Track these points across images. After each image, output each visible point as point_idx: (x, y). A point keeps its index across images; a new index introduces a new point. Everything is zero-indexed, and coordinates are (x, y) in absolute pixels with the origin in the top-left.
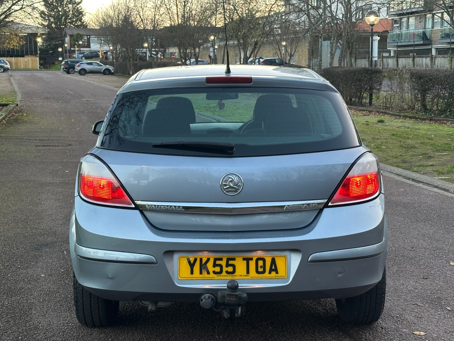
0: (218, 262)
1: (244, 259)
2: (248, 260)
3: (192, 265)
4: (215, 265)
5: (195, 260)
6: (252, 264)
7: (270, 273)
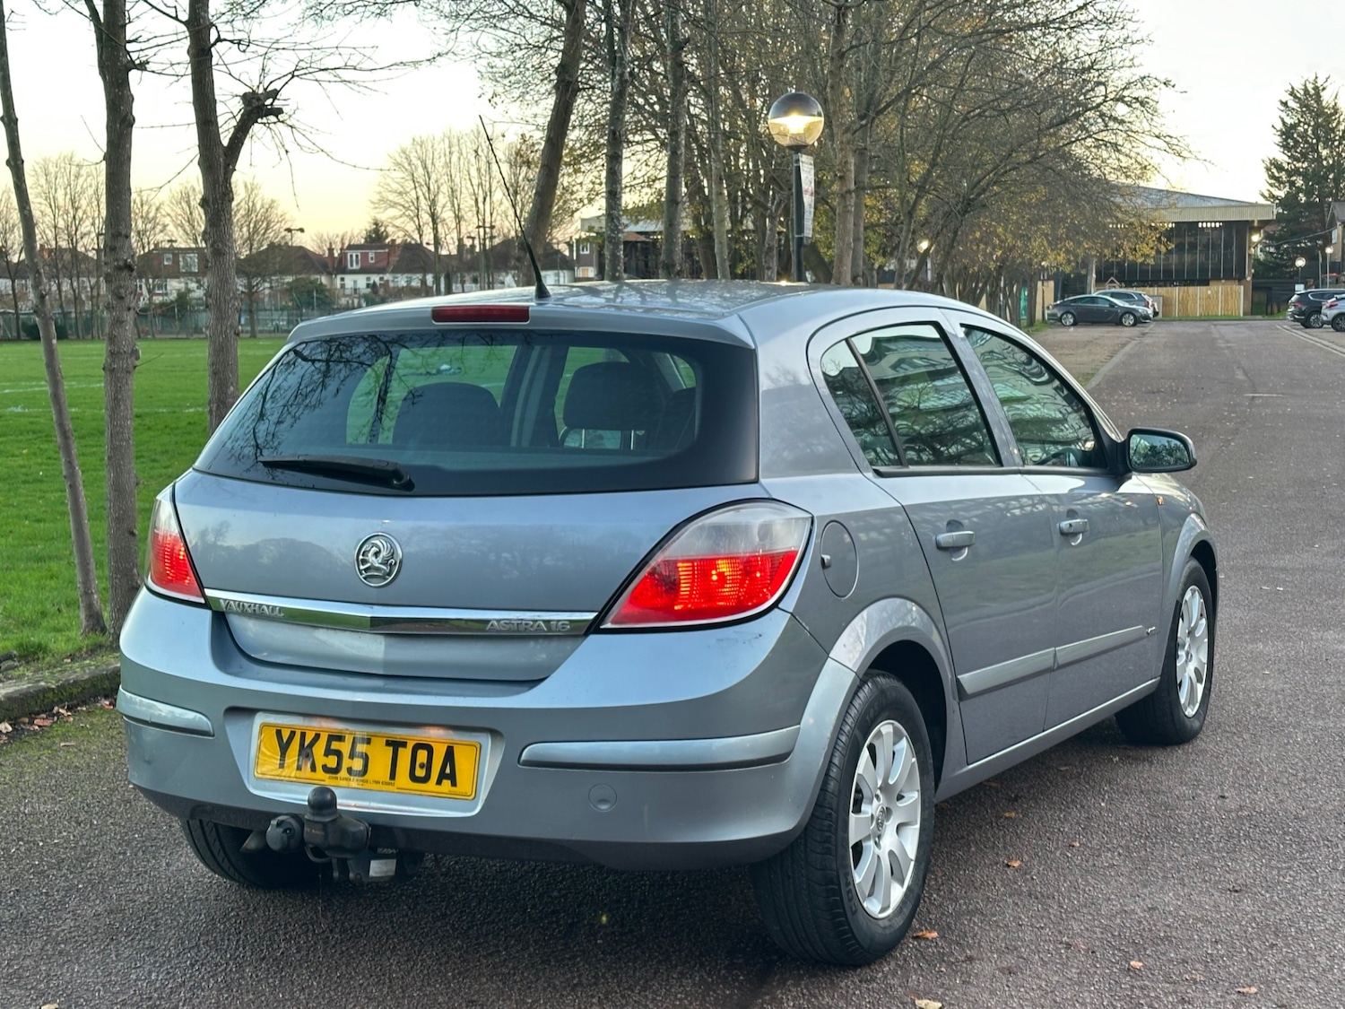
0: (335, 745)
1: (388, 743)
2: (396, 745)
3: (284, 748)
4: (328, 752)
5: (293, 734)
6: (405, 756)
7: (439, 782)
